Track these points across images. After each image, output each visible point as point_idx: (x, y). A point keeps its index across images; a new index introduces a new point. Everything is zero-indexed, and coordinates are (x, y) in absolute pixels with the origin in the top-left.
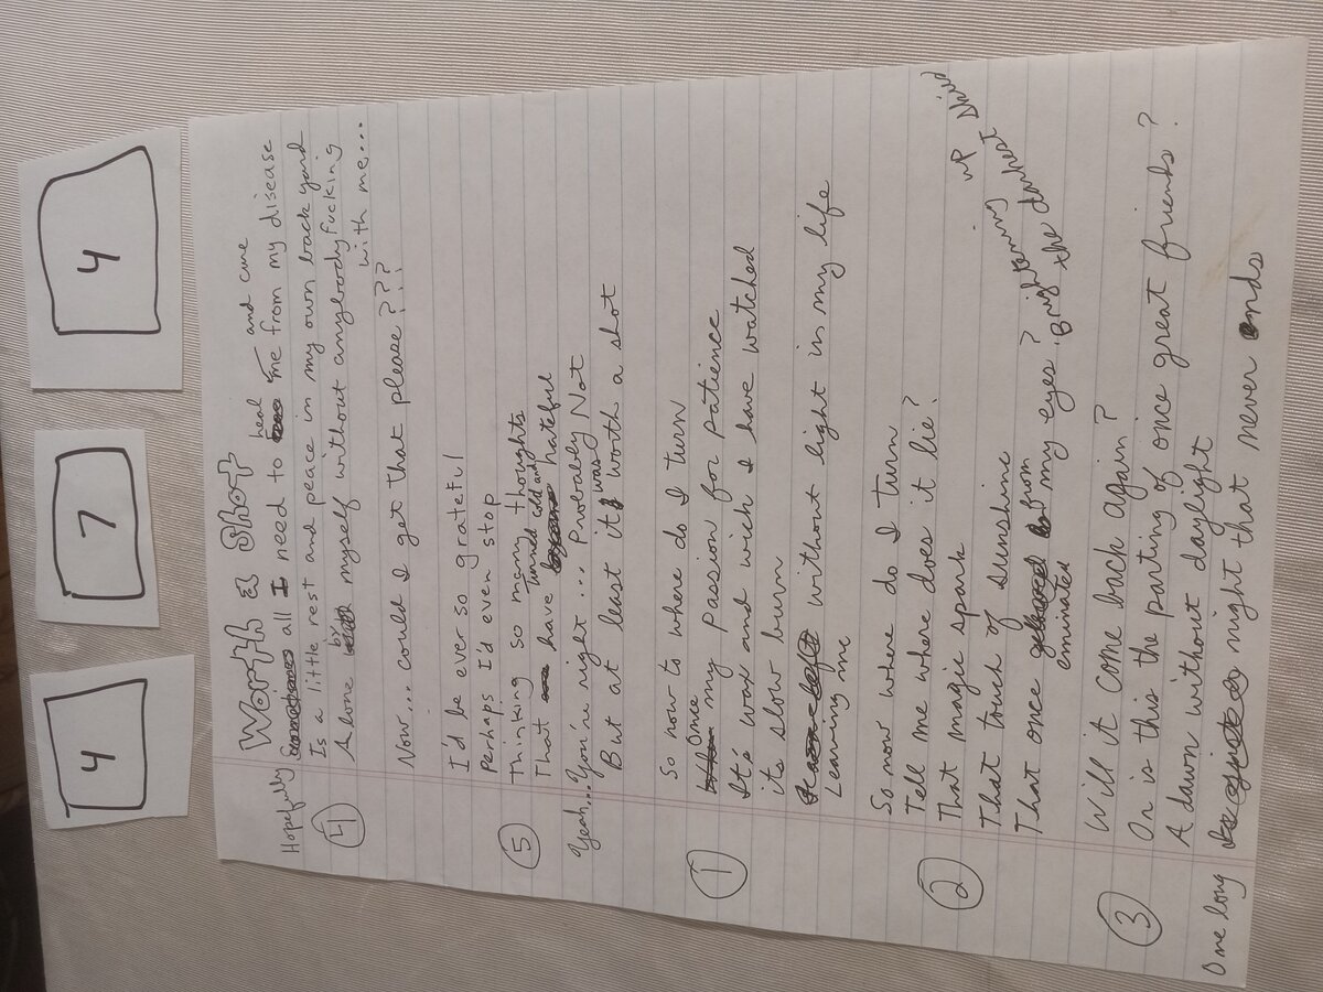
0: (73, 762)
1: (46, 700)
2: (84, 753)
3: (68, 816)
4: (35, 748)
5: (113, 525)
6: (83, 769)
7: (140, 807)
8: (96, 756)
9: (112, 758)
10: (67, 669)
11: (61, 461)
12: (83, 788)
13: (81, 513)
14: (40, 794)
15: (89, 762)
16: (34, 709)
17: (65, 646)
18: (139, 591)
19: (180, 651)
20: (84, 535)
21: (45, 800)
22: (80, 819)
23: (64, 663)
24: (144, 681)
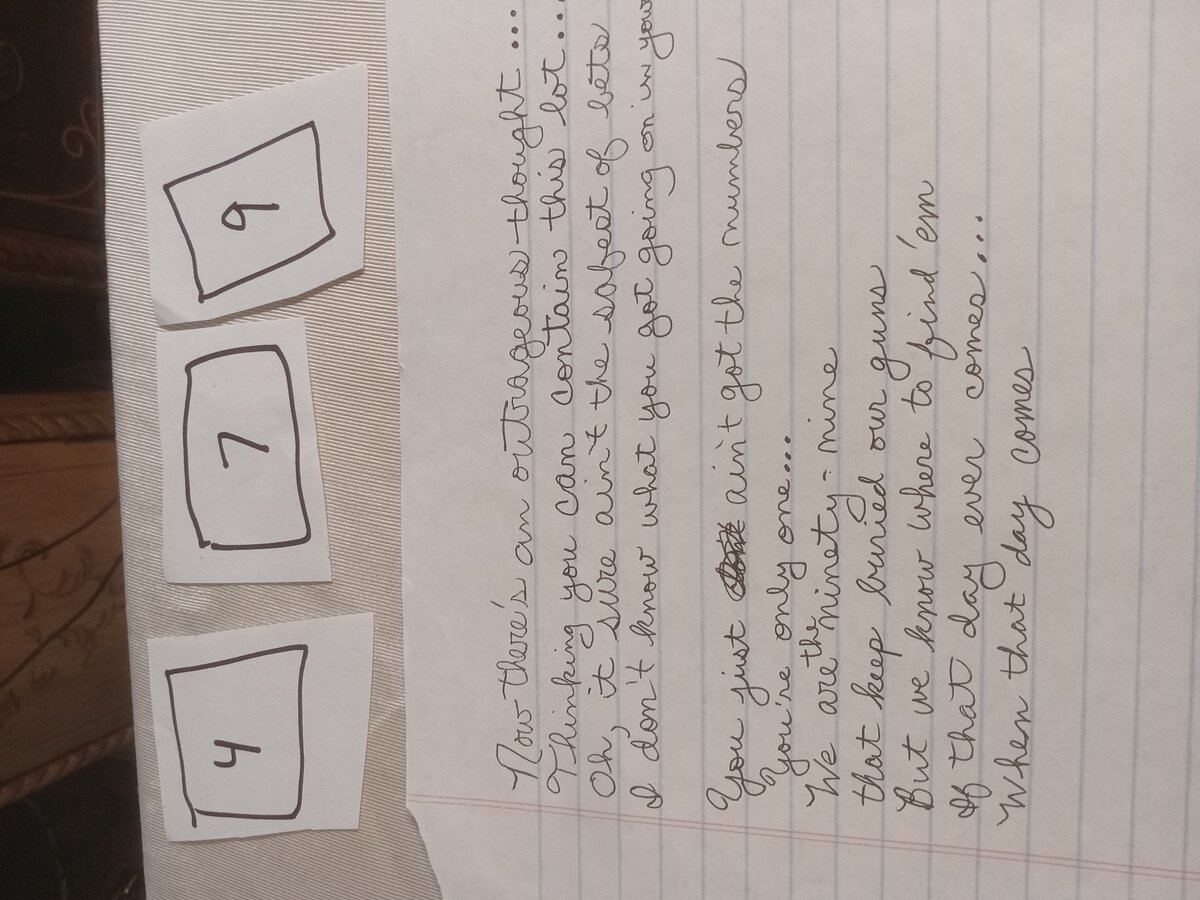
0: (202, 755)
1: (168, 673)
2: (218, 743)
3: (194, 824)
4: (151, 735)
5: (265, 449)
6: (218, 764)
7: (292, 816)
8: (233, 747)
9: (257, 750)
10: (196, 633)
11: (194, 370)
12: (214, 788)
13: (222, 436)
14: (156, 795)
15: (225, 755)
16: (152, 685)
17: (195, 602)
18: (303, 534)
19: (352, 609)
20: (226, 465)
21: (164, 803)
22: (210, 828)
23: (192, 624)
24: (304, 648)
